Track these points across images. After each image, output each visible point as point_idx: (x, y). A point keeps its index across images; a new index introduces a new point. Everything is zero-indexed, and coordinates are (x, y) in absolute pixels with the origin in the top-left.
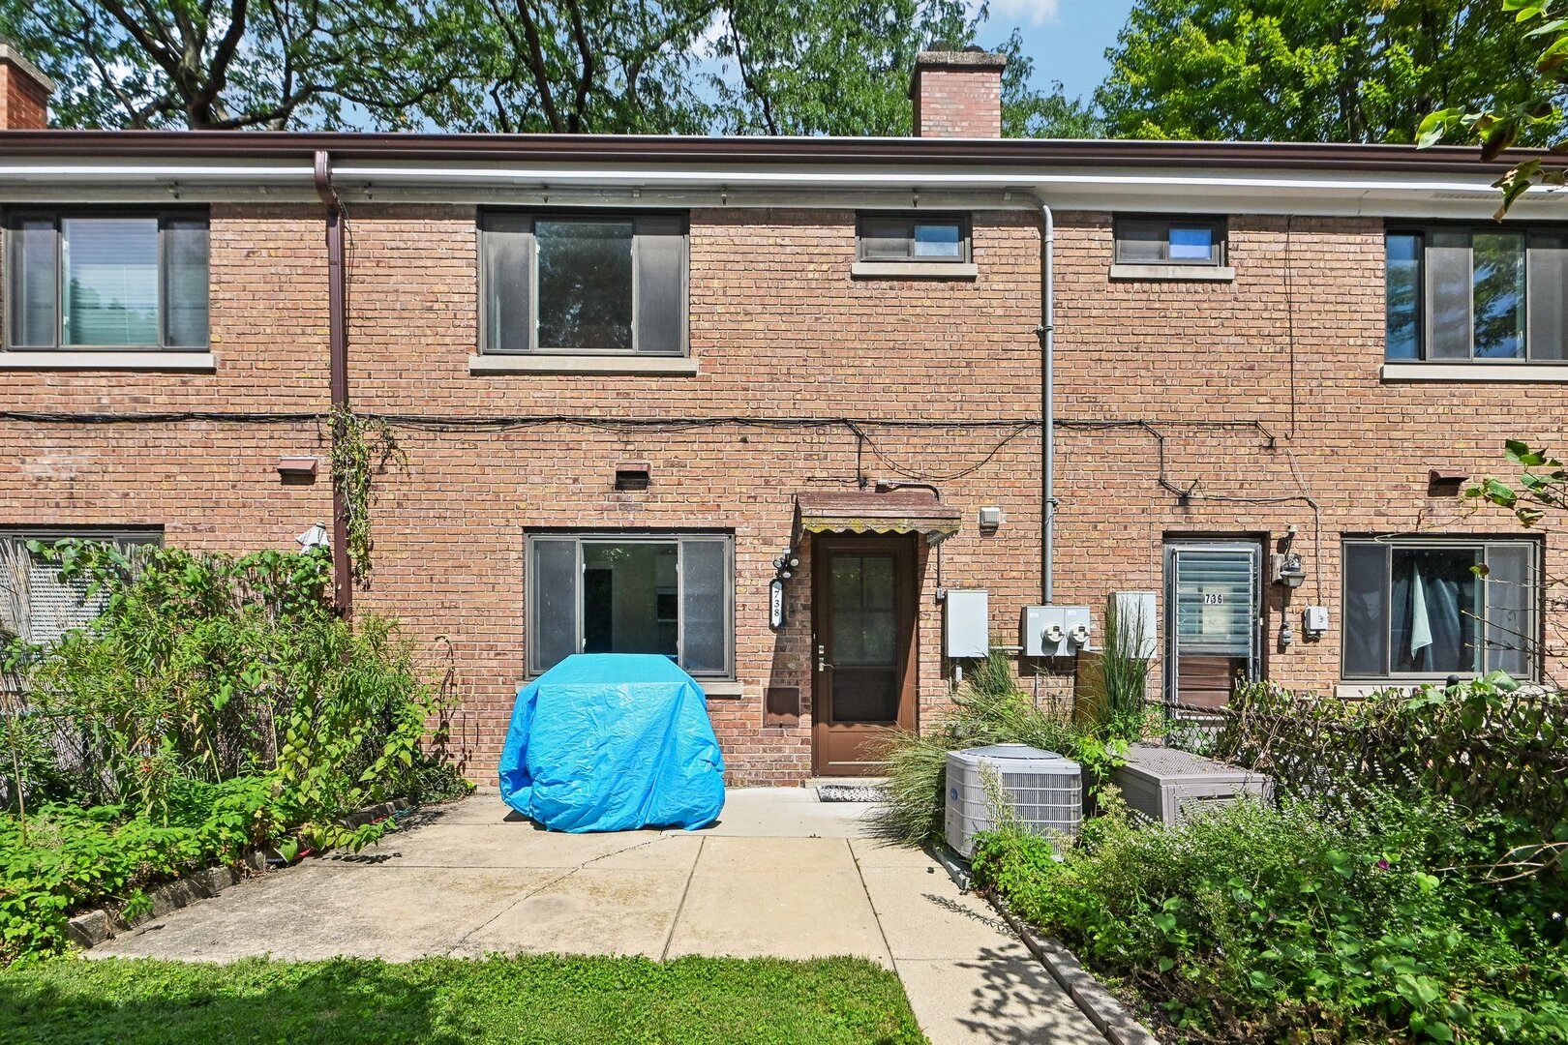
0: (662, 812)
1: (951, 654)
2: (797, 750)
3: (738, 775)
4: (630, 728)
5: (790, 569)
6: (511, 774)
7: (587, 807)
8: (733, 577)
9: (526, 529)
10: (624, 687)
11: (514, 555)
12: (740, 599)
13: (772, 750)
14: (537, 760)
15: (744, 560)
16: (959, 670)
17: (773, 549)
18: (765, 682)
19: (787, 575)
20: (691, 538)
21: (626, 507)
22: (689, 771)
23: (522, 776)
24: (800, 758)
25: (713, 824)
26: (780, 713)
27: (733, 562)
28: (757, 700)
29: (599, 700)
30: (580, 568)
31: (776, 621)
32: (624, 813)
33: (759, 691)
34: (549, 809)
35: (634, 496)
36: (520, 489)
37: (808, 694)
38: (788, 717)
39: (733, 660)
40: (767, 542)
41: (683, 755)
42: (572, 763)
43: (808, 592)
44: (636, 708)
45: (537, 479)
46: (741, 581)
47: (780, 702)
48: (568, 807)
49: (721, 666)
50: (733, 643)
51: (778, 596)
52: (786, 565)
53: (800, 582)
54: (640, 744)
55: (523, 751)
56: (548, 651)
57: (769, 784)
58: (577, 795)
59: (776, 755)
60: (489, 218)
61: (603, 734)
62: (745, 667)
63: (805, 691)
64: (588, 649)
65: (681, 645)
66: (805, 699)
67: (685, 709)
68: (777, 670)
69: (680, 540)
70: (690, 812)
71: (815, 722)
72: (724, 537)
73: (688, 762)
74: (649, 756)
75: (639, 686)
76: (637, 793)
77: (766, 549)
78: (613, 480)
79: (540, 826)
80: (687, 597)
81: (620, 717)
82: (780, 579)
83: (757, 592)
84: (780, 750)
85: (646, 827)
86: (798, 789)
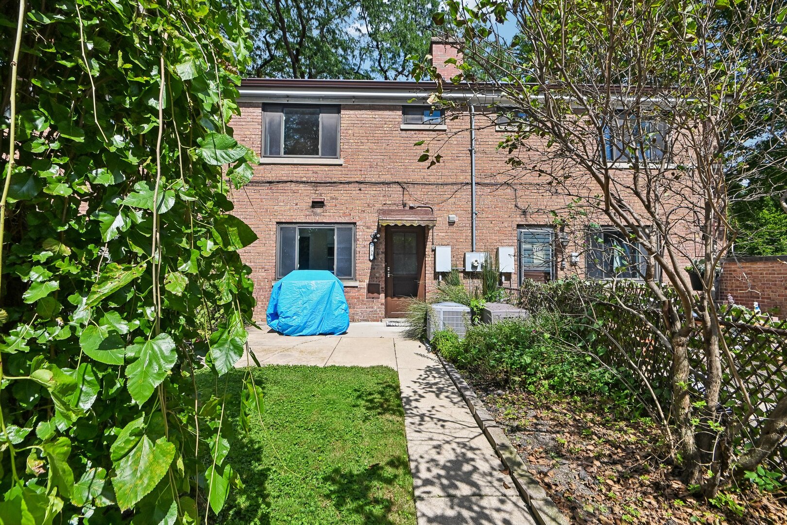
0: (326, 328)
1: (437, 271)
2: (379, 308)
3: (356, 317)
4: (315, 297)
5: (377, 238)
6: (271, 314)
7: (299, 326)
8: (355, 241)
9: (277, 223)
10: (313, 282)
11: (272, 233)
12: (358, 249)
13: (369, 308)
14: (281, 309)
15: (359, 234)
16: (440, 277)
17: (371, 230)
18: (367, 281)
19: (376, 240)
20: (340, 226)
21: (315, 214)
22: (336, 313)
23: (275, 315)
24: (380, 311)
25: (345, 333)
26: (373, 293)
27: (355, 235)
28: (364, 288)
29: (303, 287)
30: (298, 237)
31: (372, 258)
32: (312, 328)
33: (365, 284)
34: (284, 327)
35: (318, 210)
36: (276, 207)
37: (384, 286)
38: (376, 295)
39: (355, 273)
40: (368, 228)
41: (334, 307)
42: (294, 310)
43: (384, 247)
44: (317, 290)
45: (282, 204)
46: (358, 242)
47: (372, 289)
48: (291, 326)
49: (350, 275)
50: (355, 266)
51: (372, 248)
52: (375, 237)
53: (381, 243)
54: (319, 303)
55: (276, 306)
56: (285, 268)
57: (368, 321)
58: (296, 322)
59: (371, 310)
60: (266, 107)
61: (305, 299)
62: (359, 275)
63: (382, 285)
64: (300, 268)
65: (335, 267)
66: (382, 288)
67: (335, 290)
68: (372, 276)
69: (336, 227)
70: (336, 328)
71: (386, 297)
72: (352, 226)
73: (336, 309)
74: (322, 307)
75: (319, 282)
76: (317, 322)
77: (368, 230)
78: (311, 204)
79: (281, 334)
80: (338, 248)
81: (311, 293)
82: (373, 242)
83: (365, 247)
84: (372, 308)
85: (320, 334)
86: (379, 323)
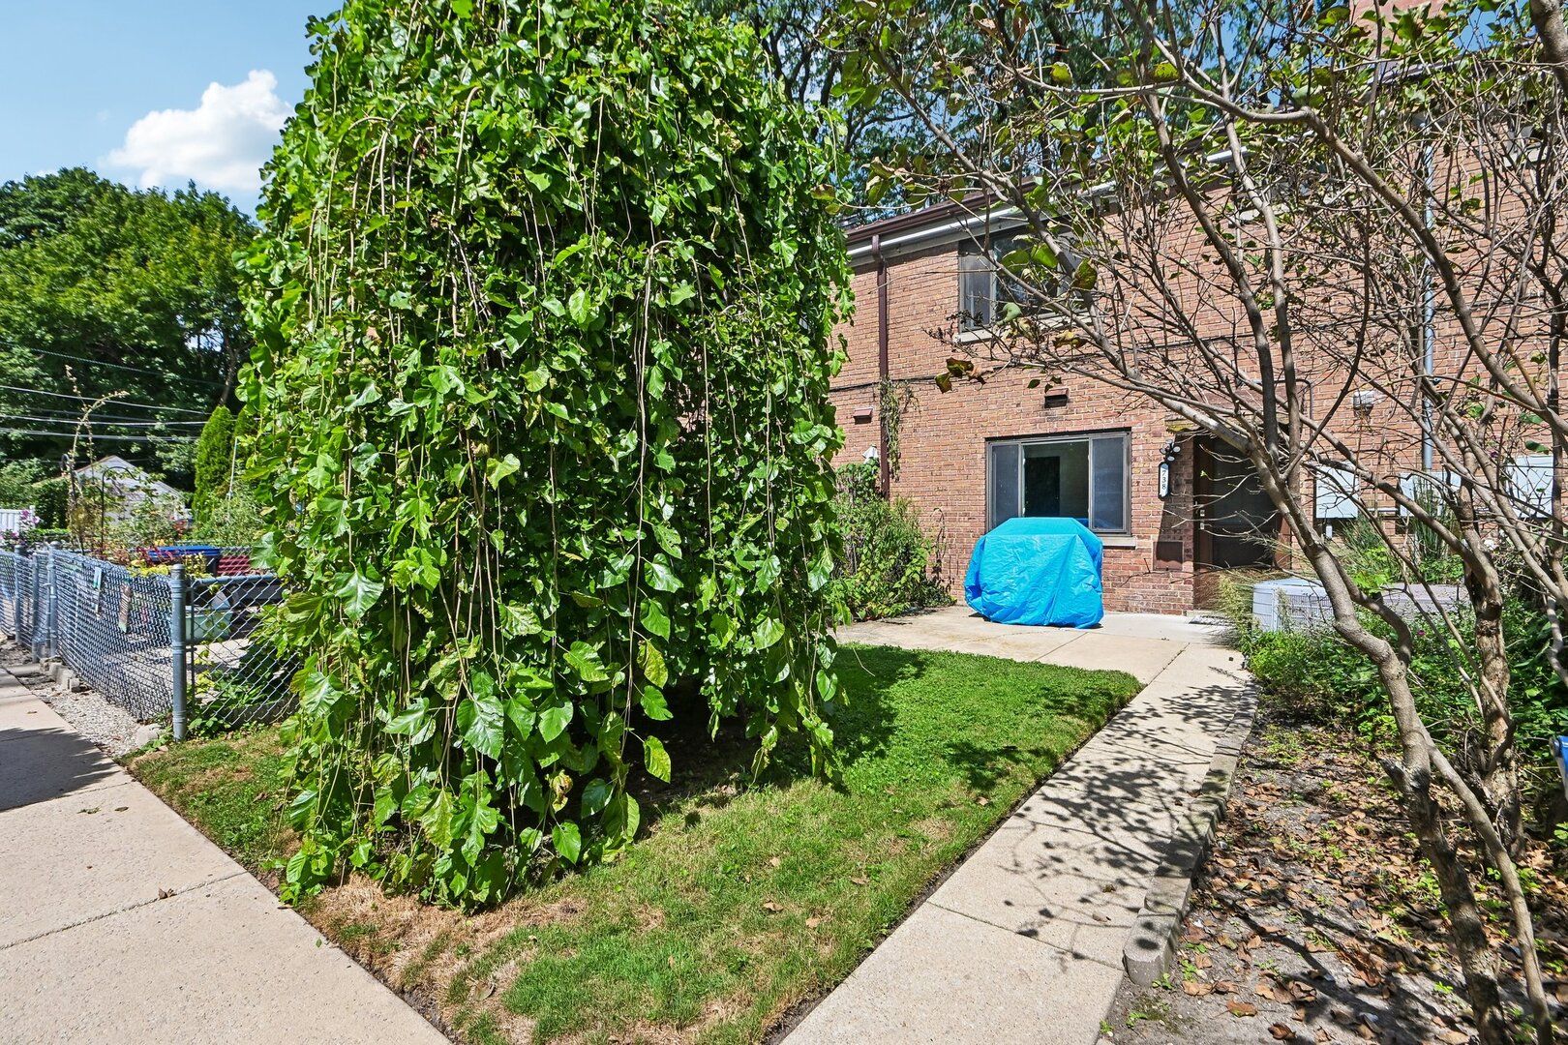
0: (1059, 615)
1: (1319, 515)
2: (1180, 588)
3: (1132, 604)
4: (1039, 563)
5: (1174, 454)
6: (971, 588)
7: (1012, 609)
8: (1129, 462)
9: (987, 439)
10: (1036, 538)
11: (979, 456)
12: (1134, 478)
13: (1160, 587)
14: (985, 579)
15: (1137, 450)
16: (1329, 528)
17: (1162, 440)
18: (1155, 537)
19: (1171, 459)
20: (1098, 436)
21: (1052, 419)
22: (1076, 590)
23: (976, 590)
24: (1183, 594)
25: (1096, 626)
26: (1167, 560)
27: (1129, 451)
28: (1148, 551)
29: (1021, 545)
30: (1022, 461)
31: (1164, 492)
32: (1036, 614)
33: (1149, 544)
34: (991, 608)
35: (1057, 411)
36: (984, 414)
37: (1191, 547)
38: (1173, 563)
39: (1130, 522)
40: (1156, 435)
41: (1073, 579)
42: (1004, 581)
43: (1191, 470)
44: (1043, 550)
45: (994, 407)
46: (1135, 464)
47: (1167, 551)
48: (1000, 608)
49: (1121, 526)
50: (1130, 510)
51: (1165, 474)
52: (1169, 452)
53: (1184, 463)
54: (1045, 572)
55: (977, 574)
56: (1000, 514)
57: (1158, 612)
58: (1007, 600)
59: (1163, 591)
60: (965, 247)
61: (1023, 565)
62: (1139, 526)
63: (1188, 544)
64: (1028, 514)
65: (1090, 511)
66: (1187, 551)
67: (1076, 551)
68: (1165, 528)
69: (1091, 438)
70: (1078, 616)
71: (1196, 568)
72: (1123, 434)
73: (1076, 585)
74: (1051, 580)
75: (1046, 536)
76: (1044, 602)
77: (1156, 440)
78: (1043, 402)
79: (987, 619)
80: (1096, 478)
81: (1033, 555)
82: (1167, 462)
83: (1149, 472)
84: (1166, 587)
85: (1050, 625)
86: (1181, 618)
